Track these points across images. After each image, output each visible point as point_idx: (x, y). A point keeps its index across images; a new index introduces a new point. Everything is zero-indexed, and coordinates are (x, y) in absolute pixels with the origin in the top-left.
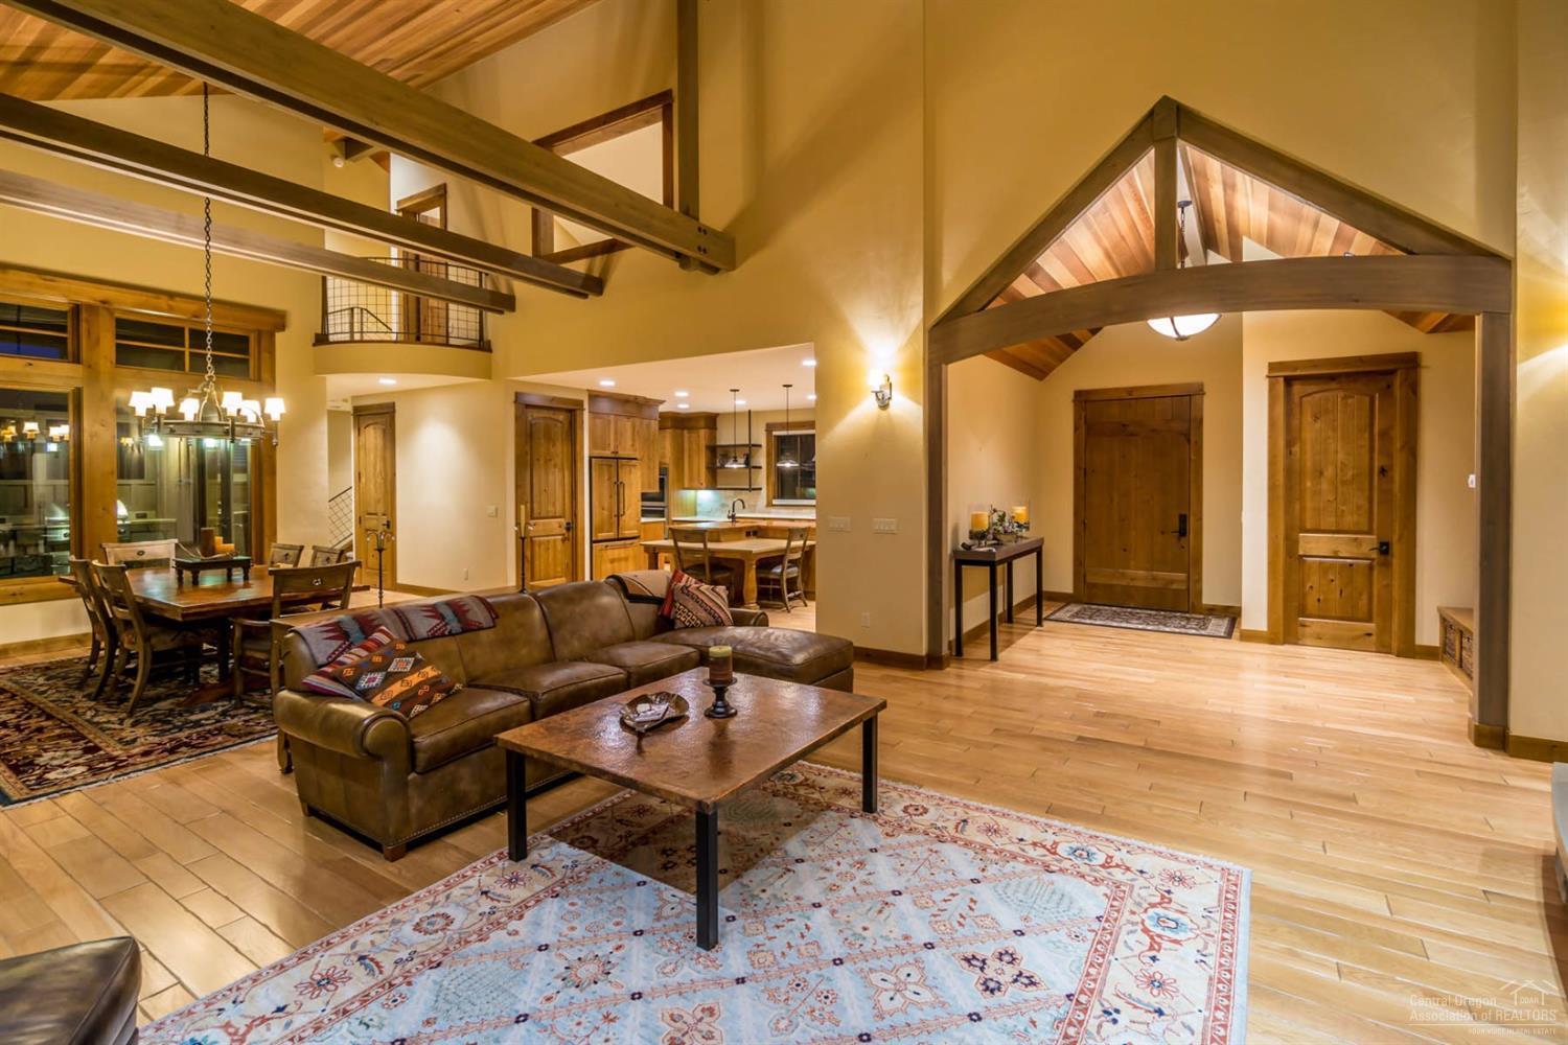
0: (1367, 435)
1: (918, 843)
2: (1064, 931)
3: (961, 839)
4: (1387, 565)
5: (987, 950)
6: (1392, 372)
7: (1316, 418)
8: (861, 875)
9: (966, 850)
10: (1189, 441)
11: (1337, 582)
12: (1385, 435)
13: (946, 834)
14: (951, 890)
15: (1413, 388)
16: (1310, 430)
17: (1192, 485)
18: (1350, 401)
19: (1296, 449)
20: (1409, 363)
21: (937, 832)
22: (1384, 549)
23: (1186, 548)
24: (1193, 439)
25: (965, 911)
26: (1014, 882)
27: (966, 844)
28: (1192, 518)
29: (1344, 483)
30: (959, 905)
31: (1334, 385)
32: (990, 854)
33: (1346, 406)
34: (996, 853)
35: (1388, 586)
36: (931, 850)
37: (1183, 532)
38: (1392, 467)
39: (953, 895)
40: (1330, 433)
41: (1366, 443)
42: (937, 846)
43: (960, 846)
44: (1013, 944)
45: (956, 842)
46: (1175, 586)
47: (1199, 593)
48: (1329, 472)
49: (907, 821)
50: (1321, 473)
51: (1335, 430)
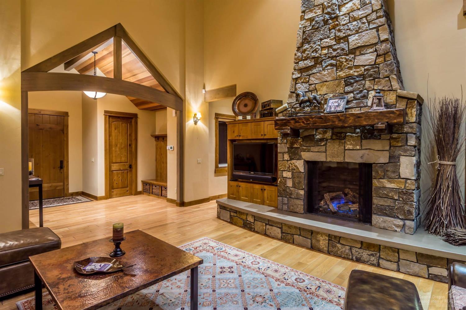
0: (127, 135)
4: (131, 171)
6: (132, 118)
7: (115, 129)
10: (64, 133)
11: (120, 178)
12: (130, 135)
15: (136, 123)
16: (114, 133)
17: (65, 150)
18: (123, 125)
19: (111, 138)
20: (135, 116)
22: (130, 167)
23: (63, 173)
24: (65, 132)
28: (65, 161)
29: (122, 148)
31: (119, 120)
33: (122, 125)
35: (132, 177)
37: (61, 167)
38: (132, 144)
40: (119, 134)
41: (126, 137)
46: (58, 188)
47: (68, 189)
48: (118, 146)
50: (117, 146)
51: (119, 133)
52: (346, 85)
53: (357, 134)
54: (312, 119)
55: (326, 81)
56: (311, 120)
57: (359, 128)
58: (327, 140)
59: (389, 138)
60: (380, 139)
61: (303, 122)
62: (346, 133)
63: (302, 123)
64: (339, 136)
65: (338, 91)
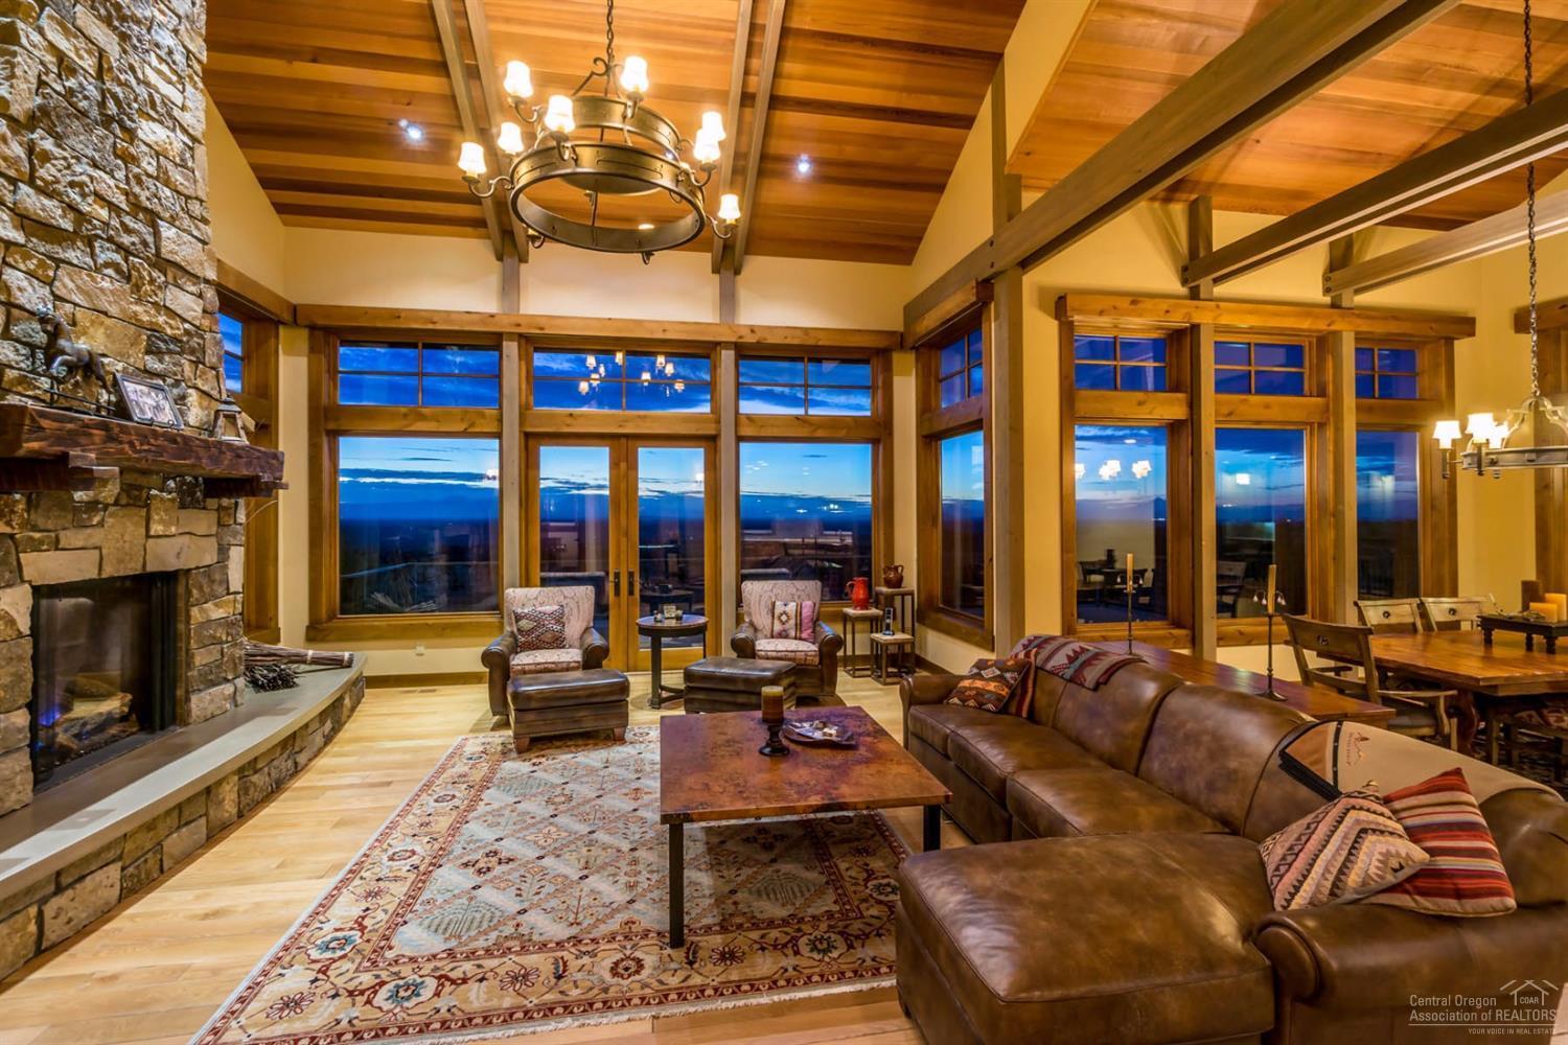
1: (595, 926)
2: (440, 901)
3: (552, 950)
5: (498, 870)
8: (623, 879)
9: (542, 939)
13: (573, 950)
14: (541, 896)
21: (584, 949)
25: (523, 886)
26: (485, 925)
27: (545, 945)
30: (529, 889)
32: (516, 945)
34: (509, 949)
36: (578, 924)
39: (538, 893)
42: (574, 930)
43: (551, 941)
44: (479, 880)
45: (558, 944)
49: (625, 947)
52: (148, 352)
53: (170, 493)
54: (156, 439)
55: (106, 314)
56: (152, 441)
57: (174, 479)
58: (106, 507)
59: (216, 507)
60: (204, 508)
61: (131, 444)
62: (150, 489)
63: (126, 447)
64: (136, 497)
65: (132, 360)
